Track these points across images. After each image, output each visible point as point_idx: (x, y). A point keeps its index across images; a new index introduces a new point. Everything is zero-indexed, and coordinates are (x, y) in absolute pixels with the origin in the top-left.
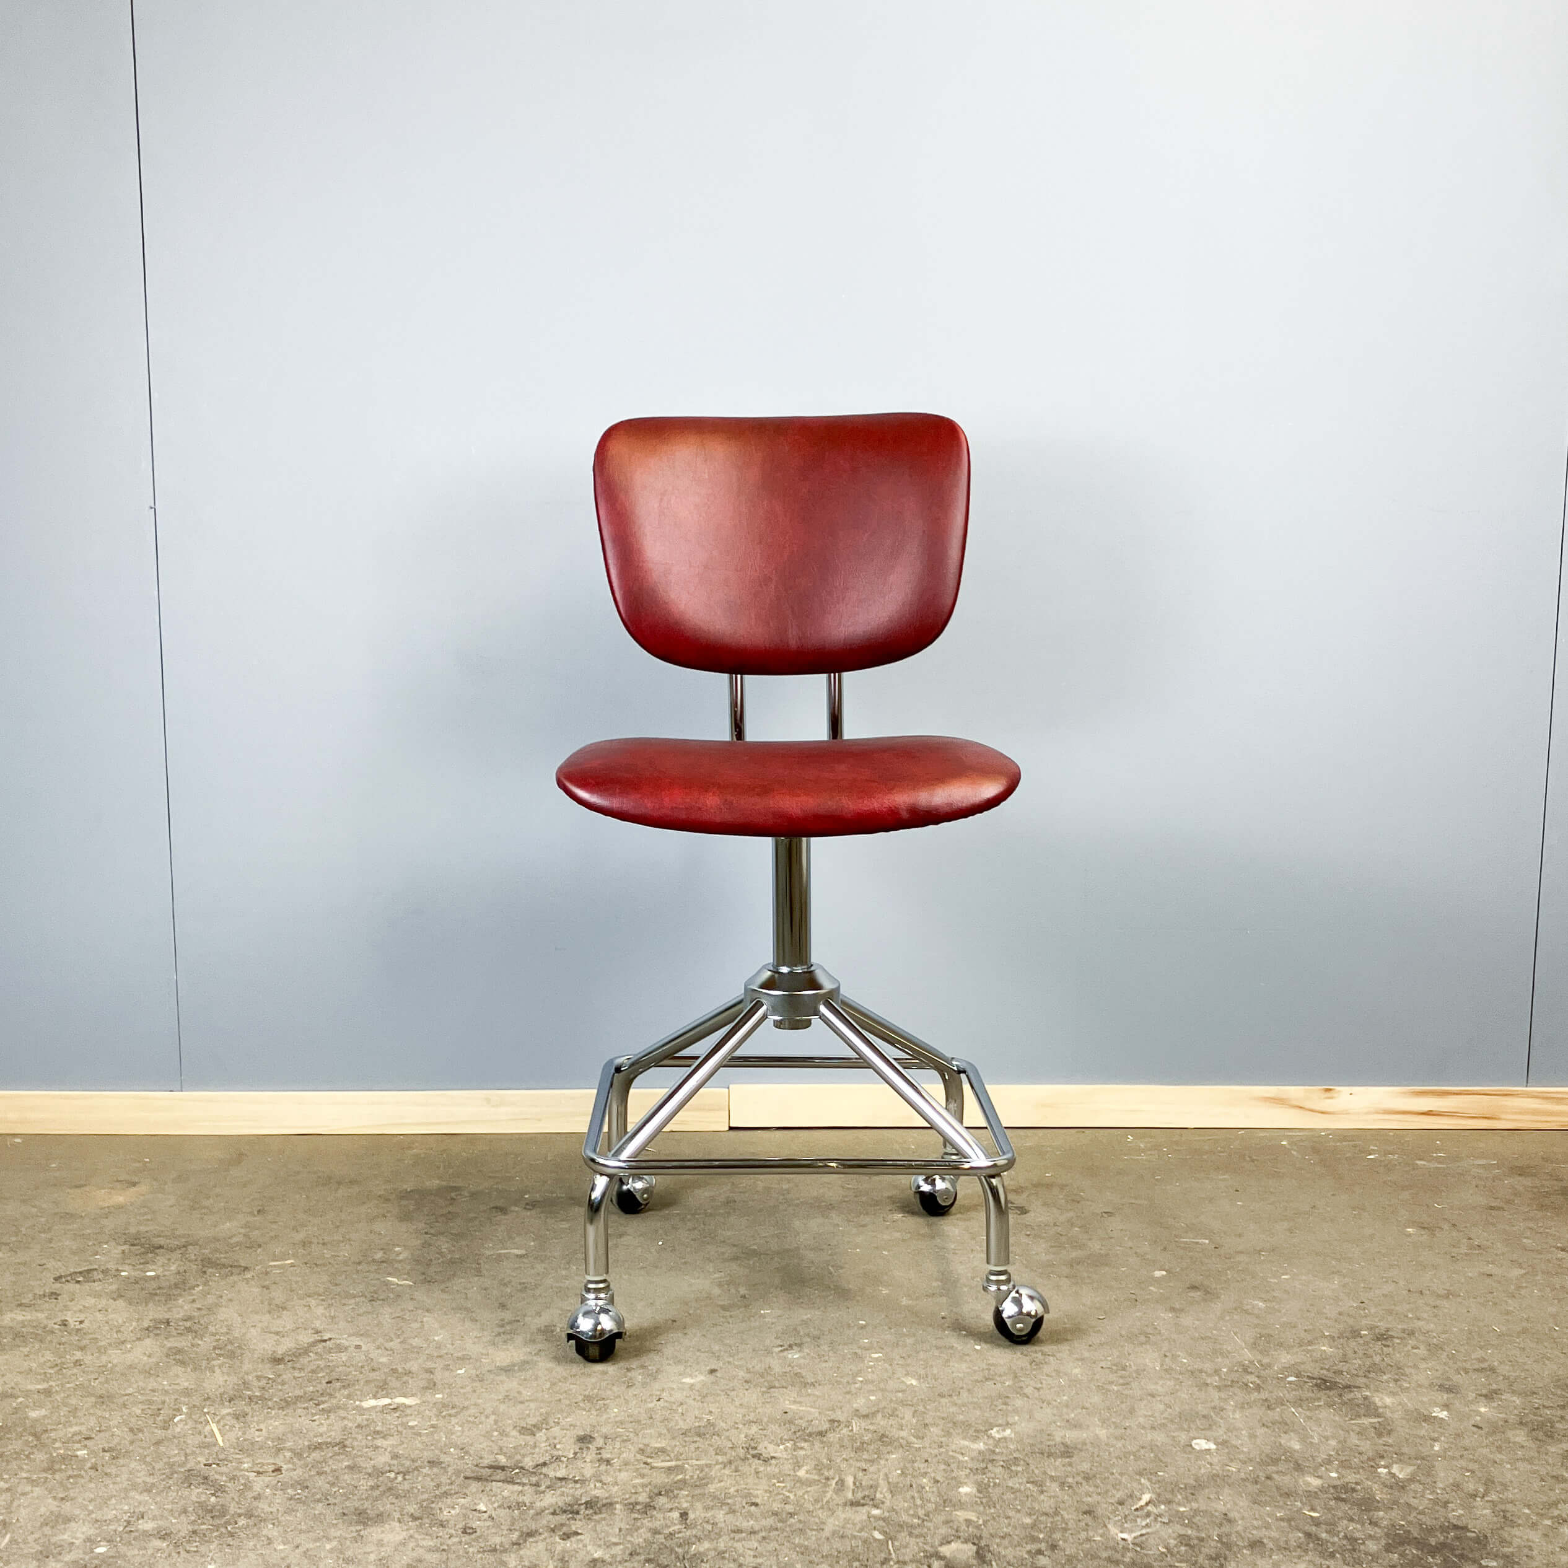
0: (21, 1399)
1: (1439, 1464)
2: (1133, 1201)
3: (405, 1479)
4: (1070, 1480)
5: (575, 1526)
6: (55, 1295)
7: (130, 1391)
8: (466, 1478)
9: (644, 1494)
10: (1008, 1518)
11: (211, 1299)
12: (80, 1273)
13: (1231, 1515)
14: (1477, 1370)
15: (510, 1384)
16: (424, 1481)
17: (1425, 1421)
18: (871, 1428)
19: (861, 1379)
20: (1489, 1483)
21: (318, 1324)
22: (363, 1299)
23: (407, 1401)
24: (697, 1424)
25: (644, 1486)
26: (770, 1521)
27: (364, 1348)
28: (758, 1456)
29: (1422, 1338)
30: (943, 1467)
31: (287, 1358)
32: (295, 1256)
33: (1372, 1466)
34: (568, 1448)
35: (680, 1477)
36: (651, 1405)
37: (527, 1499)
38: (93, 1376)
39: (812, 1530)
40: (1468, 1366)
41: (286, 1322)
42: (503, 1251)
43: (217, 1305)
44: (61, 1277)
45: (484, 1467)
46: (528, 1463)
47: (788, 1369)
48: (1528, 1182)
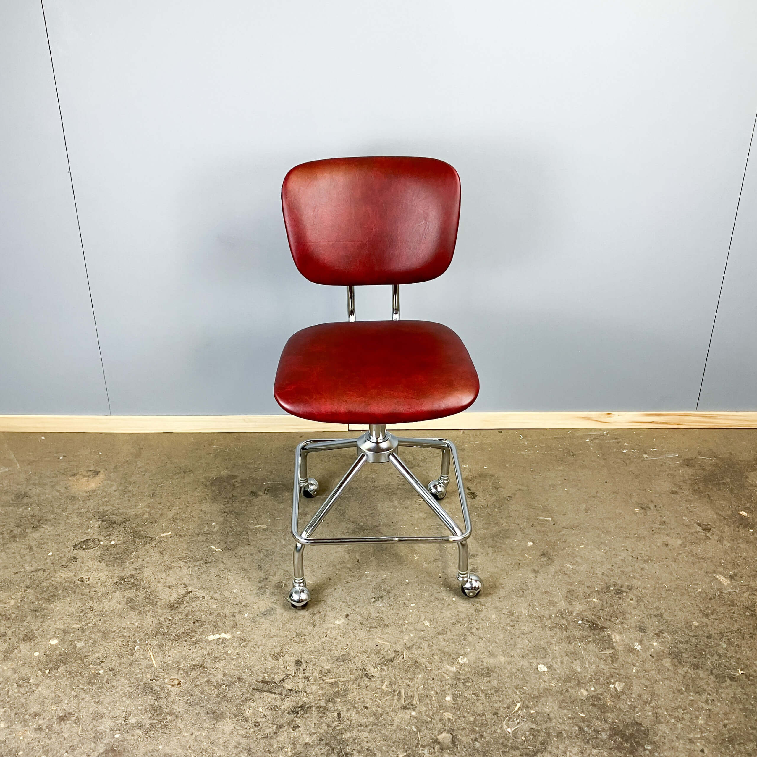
0: (72, 635)
1: (635, 681)
2: (520, 487)
3: (229, 690)
4: (489, 692)
5: (298, 721)
6: (75, 558)
7: (114, 629)
8: (254, 689)
9: (323, 701)
10: (464, 717)
11: (139, 562)
12: (84, 542)
13: (552, 715)
14: (656, 616)
15: (266, 624)
16: (236, 692)
17: (631, 652)
18: (411, 656)
19: (407, 622)
20: (653, 694)
21: (186, 581)
22: (202, 562)
23: (227, 636)
24: (342, 653)
25: (323, 695)
26: (372, 719)
27: (206, 599)
28: (366, 675)
29: (635, 592)
30: (440, 683)
31: (176, 605)
32: (172, 530)
33: (608, 683)
34: (292, 669)
35: (337, 689)
36: (323, 640)
37: (278, 703)
38: (99, 618)
39: (389, 725)
40: (651, 612)
41: (172, 579)
42: (257, 526)
43: (143, 566)
44: (76, 545)
45: (259, 682)
46: (277, 679)
47: (378, 614)
48: (690, 471)
